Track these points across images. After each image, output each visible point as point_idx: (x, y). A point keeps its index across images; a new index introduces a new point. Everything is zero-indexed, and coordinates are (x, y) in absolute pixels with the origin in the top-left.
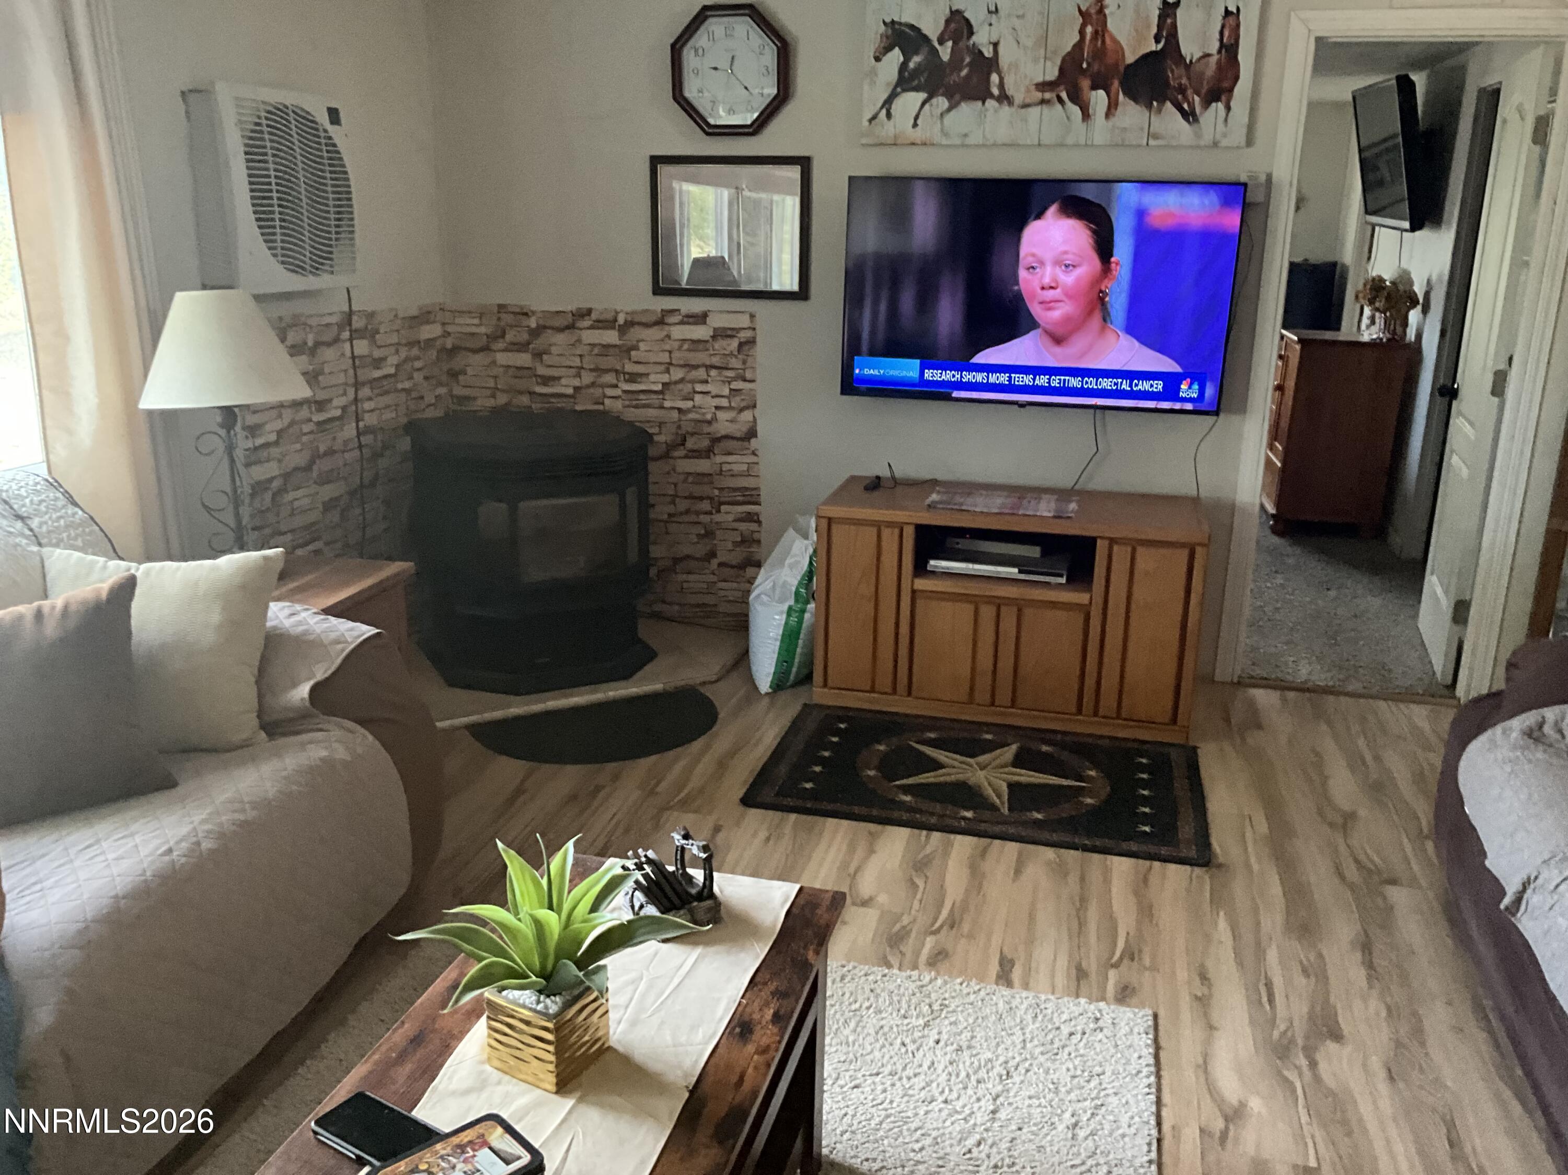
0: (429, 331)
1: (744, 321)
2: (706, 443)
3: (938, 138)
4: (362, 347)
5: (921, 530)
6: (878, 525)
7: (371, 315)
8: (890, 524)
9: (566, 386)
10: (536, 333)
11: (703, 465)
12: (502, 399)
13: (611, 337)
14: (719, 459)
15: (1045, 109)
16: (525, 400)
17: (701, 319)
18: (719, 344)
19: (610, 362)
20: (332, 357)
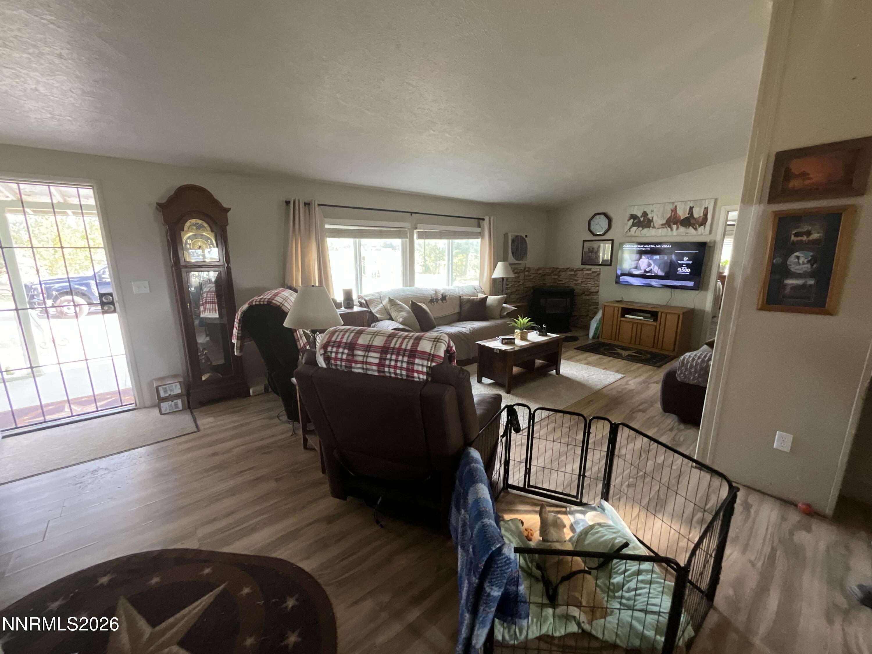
0: (540, 272)
1: (599, 270)
2: (589, 293)
3: (640, 235)
4: (527, 273)
5: (623, 309)
6: (614, 307)
7: (529, 268)
8: (616, 307)
9: (563, 282)
10: (559, 272)
11: (587, 298)
12: (552, 284)
13: (572, 273)
14: (591, 296)
15: (663, 229)
16: (556, 284)
17: (590, 269)
18: (593, 274)
19: (572, 278)
20: (522, 275)
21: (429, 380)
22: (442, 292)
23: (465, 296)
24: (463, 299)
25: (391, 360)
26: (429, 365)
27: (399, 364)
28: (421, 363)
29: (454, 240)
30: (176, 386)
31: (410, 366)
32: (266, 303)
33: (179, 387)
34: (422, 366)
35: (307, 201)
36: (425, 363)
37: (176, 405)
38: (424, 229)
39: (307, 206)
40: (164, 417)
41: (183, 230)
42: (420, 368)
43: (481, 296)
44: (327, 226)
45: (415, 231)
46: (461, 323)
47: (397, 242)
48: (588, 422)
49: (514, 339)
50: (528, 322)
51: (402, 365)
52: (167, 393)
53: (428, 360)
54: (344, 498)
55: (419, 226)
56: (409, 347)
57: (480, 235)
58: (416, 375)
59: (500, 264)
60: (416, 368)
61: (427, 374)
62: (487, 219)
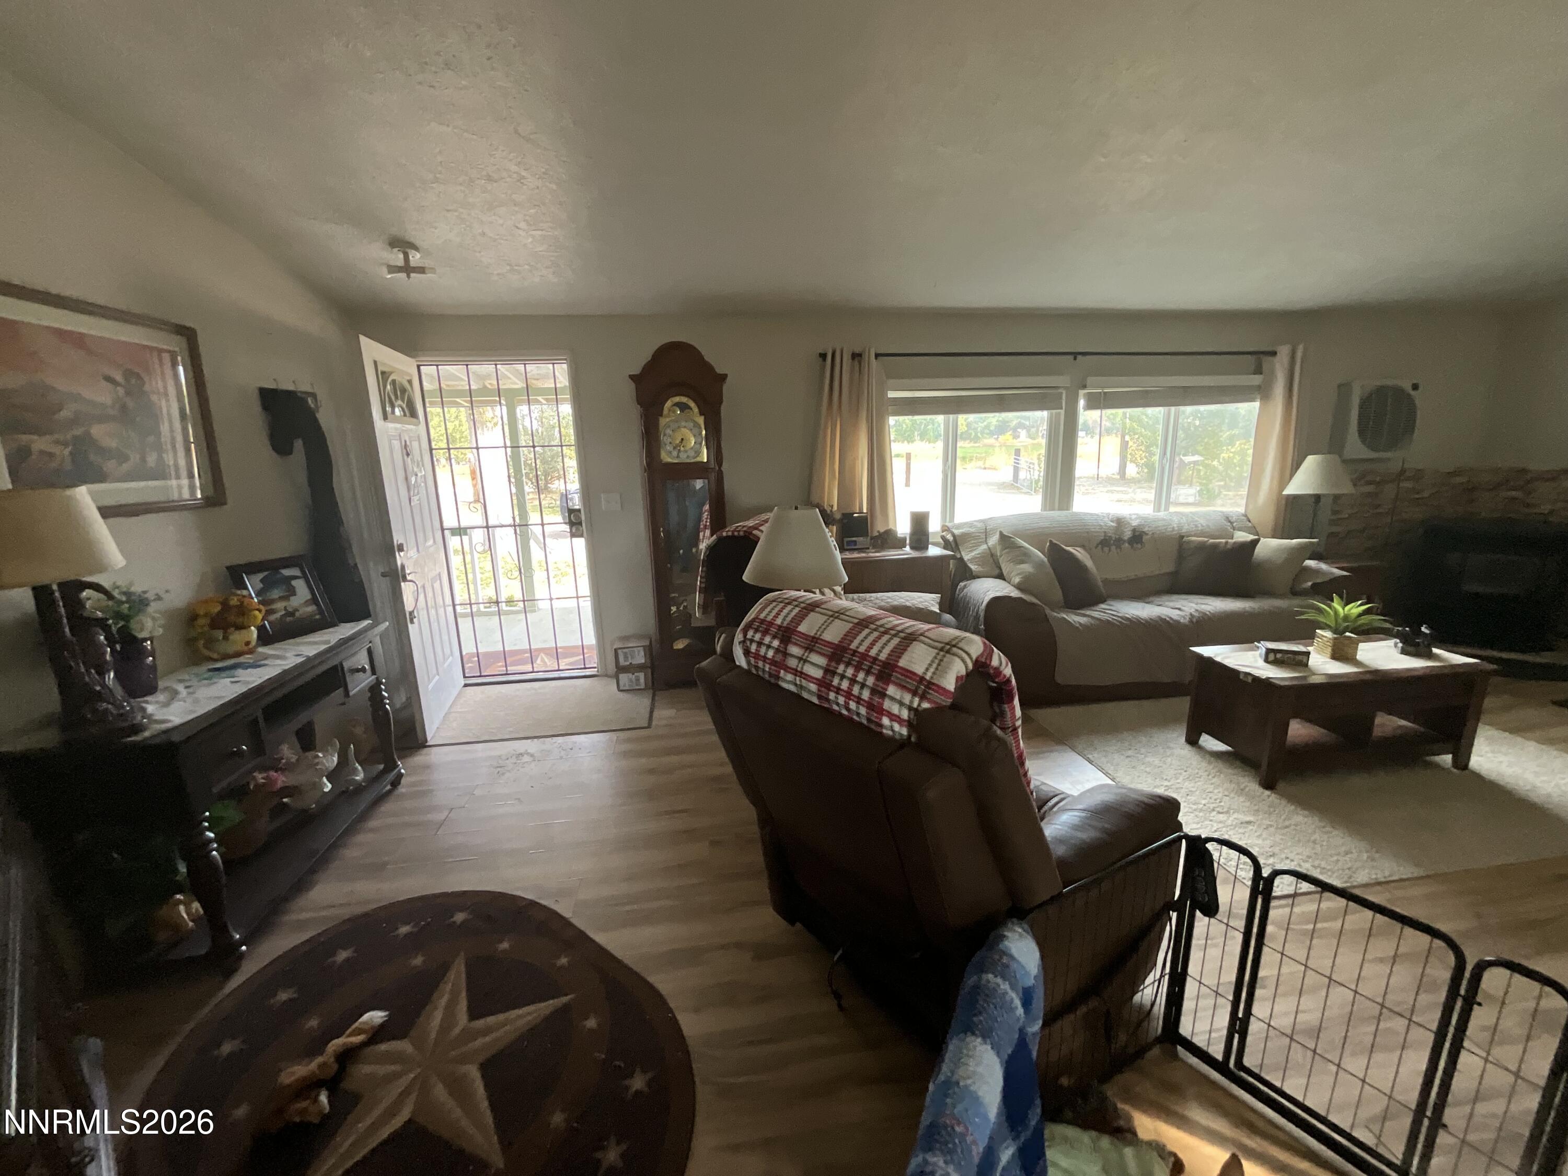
0: (1458, 479)
4: (1409, 484)
7: (1419, 471)
10: (1531, 480)
12: (1493, 514)
20: (1389, 491)
21: (913, 739)
22: (1135, 523)
23: (1195, 535)
24: (1189, 542)
25: (843, 677)
26: (915, 705)
27: (856, 690)
28: (898, 697)
29: (1182, 408)
30: (639, 651)
31: (877, 699)
32: (742, 534)
33: (642, 653)
34: (901, 704)
35: (857, 351)
36: (907, 698)
37: (638, 680)
38: (1103, 387)
39: (856, 359)
40: (621, 695)
41: (661, 415)
42: (895, 709)
43: (1242, 537)
44: (892, 394)
45: (1082, 392)
46: (1175, 597)
47: (1041, 417)
48: (1469, 968)
49: (1308, 654)
50: (1360, 615)
51: (860, 694)
52: (628, 661)
53: (914, 693)
54: (792, 922)
55: (1090, 380)
56: (883, 656)
57: (1262, 392)
58: (886, 721)
59: (1311, 461)
60: (887, 704)
61: (909, 724)
62: (1284, 352)
